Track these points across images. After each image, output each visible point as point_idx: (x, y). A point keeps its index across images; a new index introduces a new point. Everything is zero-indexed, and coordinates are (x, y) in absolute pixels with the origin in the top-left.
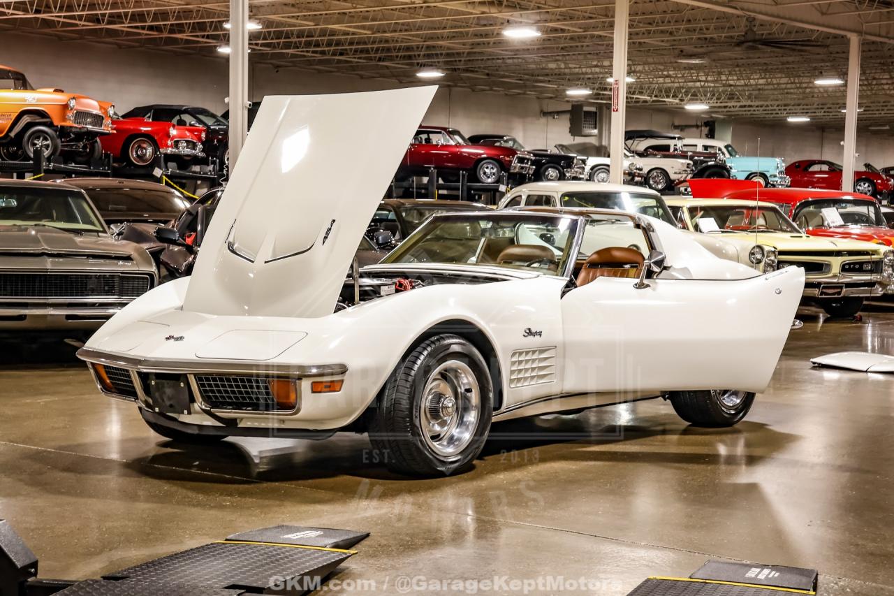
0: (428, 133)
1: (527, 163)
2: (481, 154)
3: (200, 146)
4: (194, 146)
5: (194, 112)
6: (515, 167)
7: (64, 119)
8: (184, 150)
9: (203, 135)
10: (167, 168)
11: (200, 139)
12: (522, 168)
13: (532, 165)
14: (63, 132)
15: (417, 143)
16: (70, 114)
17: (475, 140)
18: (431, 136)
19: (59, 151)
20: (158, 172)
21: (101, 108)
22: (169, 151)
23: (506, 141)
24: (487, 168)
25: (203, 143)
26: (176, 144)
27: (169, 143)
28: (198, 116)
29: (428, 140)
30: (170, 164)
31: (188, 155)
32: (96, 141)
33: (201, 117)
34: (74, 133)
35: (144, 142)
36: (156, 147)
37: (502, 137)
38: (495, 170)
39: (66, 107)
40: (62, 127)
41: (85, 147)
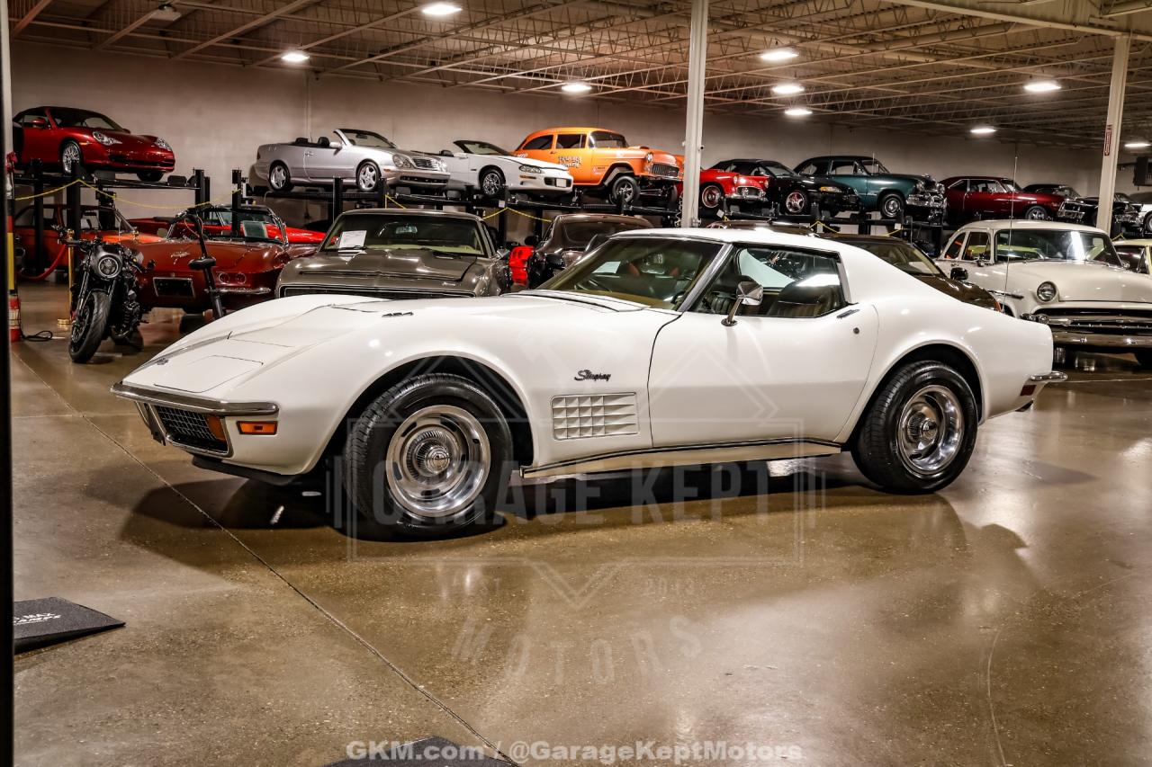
0: (987, 183)
1: (1076, 209)
2: (1031, 201)
3: (762, 192)
4: (757, 192)
5: (766, 165)
6: (1062, 213)
7: (642, 170)
8: (746, 195)
9: (767, 183)
10: (729, 210)
11: (763, 186)
12: (1070, 214)
13: (1081, 210)
14: (643, 181)
15: (973, 191)
16: (648, 167)
17: (1030, 190)
18: (989, 185)
19: (638, 196)
20: (720, 214)
21: (677, 161)
22: (734, 195)
23: (1062, 190)
24: (1035, 213)
25: (765, 190)
26: (740, 191)
27: (733, 189)
28: (769, 168)
29: (985, 189)
30: (732, 207)
31: (750, 200)
32: (673, 188)
33: (771, 169)
34: (652, 182)
35: (713, 189)
36: (723, 193)
37: (1057, 186)
38: (1043, 215)
39: (644, 160)
40: (643, 176)
41: (664, 193)
